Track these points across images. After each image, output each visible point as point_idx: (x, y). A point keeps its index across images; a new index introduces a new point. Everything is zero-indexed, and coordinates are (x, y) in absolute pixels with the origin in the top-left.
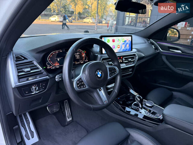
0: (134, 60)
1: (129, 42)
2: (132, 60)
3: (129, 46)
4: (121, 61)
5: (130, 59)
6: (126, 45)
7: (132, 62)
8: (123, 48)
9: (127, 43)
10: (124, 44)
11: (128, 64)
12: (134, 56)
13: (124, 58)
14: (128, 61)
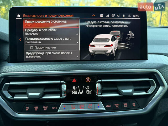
0: (149, 93)
5: (131, 91)
11: (117, 105)
12: (150, 80)
13: (98, 83)
14: (119, 94)
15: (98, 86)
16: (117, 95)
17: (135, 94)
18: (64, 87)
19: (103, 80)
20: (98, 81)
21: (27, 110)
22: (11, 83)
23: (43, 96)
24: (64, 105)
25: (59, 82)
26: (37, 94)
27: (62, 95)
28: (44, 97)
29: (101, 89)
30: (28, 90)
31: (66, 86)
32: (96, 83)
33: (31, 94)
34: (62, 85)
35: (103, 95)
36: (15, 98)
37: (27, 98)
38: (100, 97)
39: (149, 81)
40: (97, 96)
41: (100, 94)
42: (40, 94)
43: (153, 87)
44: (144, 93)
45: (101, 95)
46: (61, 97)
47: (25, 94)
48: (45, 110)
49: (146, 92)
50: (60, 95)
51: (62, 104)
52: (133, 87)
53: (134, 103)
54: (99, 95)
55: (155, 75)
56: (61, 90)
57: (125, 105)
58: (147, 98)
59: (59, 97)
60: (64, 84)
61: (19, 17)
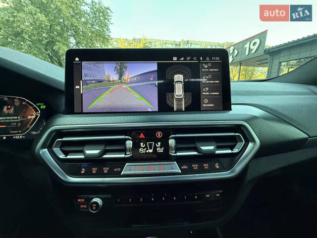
0: (236, 150)
2: (219, 148)
4: (160, 150)
5: (212, 148)
7: (225, 161)
11: (195, 166)
12: (237, 134)
13: (172, 138)
14: (199, 152)
15: (172, 142)
16: (195, 153)
17: (217, 152)
18: (129, 144)
19: (177, 135)
20: (172, 136)
21: (83, 172)
22: (64, 139)
23: (104, 154)
24: (129, 166)
25: (123, 137)
26: (96, 152)
27: (127, 153)
28: (105, 156)
29: (176, 146)
30: (86, 147)
31: (131, 142)
32: (169, 139)
33: (88, 152)
34: (127, 142)
35: (178, 154)
36: (68, 157)
37: (83, 157)
38: (174, 156)
39: (235, 135)
40: (171, 156)
41: (174, 152)
42: (99, 153)
43: (241, 143)
44: (229, 151)
45: (176, 153)
46: (126, 156)
47: (82, 152)
48: (105, 172)
49: (232, 150)
50: (124, 153)
51: (127, 164)
52: (214, 143)
53: (217, 164)
54: (172, 153)
55: (242, 128)
56: (126, 147)
57: (206, 166)
58: (234, 158)
59: (123, 156)
60: (129, 139)
61: (77, 61)
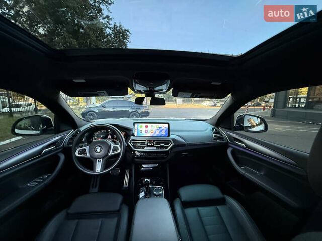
0: (168, 145)
1: (165, 129)
3: (165, 131)
4: (153, 144)
6: (161, 131)
7: (166, 147)
8: (157, 133)
9: (162, 130)
10: (158, 129)
11: (159, 148)
14: (160, 145)
21: (137, 148)
22: (133, 141)
25: (145, 141)
31: (147, 143)
32: (155, 142)
35: (156, 145)
36: (134, 145)
37: (137, 145)
42: (140, 144)
48: (141, 148)
50: (145, 145)
52: (164, 144)
55: (170, 141)
57: (162, 148)
